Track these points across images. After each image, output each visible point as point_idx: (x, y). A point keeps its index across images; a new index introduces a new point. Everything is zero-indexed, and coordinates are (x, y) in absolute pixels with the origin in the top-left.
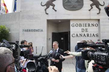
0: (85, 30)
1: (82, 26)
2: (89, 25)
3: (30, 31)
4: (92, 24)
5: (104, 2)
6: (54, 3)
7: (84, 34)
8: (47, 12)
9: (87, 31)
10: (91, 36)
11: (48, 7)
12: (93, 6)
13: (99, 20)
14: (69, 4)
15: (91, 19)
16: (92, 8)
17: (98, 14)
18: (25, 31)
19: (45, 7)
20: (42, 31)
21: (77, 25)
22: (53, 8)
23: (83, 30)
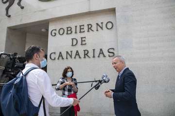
0: (79, 42)
1: (74, 31)
2: (89, 28)
4: (97, 24)
7: (77, 52)
9: (84, 43)
10: (94, 57)
21: (61, 32)
23: (74, 42)
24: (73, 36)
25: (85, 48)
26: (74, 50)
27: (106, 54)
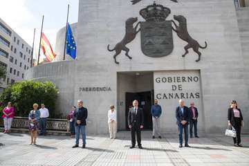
0: (178, 88)
1: (173, 81)
2: (183, 80)
3: (90, 90)
4: (188, 78)
5: (206, 42)
6: (128, 46)
8: (117, 61)
9: (180, 89)
10: (187, 97)
11: (118, 53)
12: (189, 50)
13: (199, 71)
14: (151, 47)
16: (187, 52)
17: (197, 61)
18: (84, 89)
19: (114, 52)
20: (109, 89)
21: (164, 80)
22: (127, 55)
23: (174, 88)
24: (173, 83)
25: (181, 92)
26: (174, 93)
27: (195, 96)
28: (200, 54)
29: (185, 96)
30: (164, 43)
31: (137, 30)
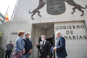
0: (70, 33)
1: (67, 28)
2: (73, 27)
4: (77, 26)
5: (86, 5)
7: (70, 36)
9: (72, 33)
10: (78, 39)
15: (75, 20)
16: (74, 11)
17: (81, 15)
19: (32, 14)
21: (61, 28)
22: (39, 14)
23: (68, 33)
24: (67, 30)
25: (73, 35)
26: (68, 36)
27: (83, 38)
28: (83, 12)
29: (76, 38)
30: (60, 7)
31: (45, 2)
